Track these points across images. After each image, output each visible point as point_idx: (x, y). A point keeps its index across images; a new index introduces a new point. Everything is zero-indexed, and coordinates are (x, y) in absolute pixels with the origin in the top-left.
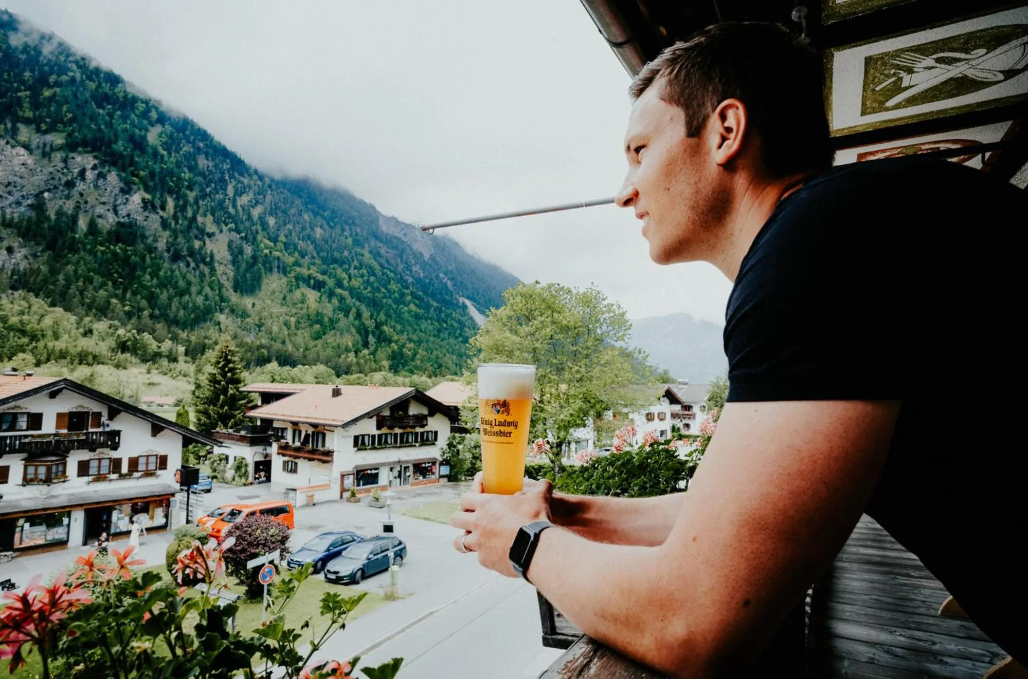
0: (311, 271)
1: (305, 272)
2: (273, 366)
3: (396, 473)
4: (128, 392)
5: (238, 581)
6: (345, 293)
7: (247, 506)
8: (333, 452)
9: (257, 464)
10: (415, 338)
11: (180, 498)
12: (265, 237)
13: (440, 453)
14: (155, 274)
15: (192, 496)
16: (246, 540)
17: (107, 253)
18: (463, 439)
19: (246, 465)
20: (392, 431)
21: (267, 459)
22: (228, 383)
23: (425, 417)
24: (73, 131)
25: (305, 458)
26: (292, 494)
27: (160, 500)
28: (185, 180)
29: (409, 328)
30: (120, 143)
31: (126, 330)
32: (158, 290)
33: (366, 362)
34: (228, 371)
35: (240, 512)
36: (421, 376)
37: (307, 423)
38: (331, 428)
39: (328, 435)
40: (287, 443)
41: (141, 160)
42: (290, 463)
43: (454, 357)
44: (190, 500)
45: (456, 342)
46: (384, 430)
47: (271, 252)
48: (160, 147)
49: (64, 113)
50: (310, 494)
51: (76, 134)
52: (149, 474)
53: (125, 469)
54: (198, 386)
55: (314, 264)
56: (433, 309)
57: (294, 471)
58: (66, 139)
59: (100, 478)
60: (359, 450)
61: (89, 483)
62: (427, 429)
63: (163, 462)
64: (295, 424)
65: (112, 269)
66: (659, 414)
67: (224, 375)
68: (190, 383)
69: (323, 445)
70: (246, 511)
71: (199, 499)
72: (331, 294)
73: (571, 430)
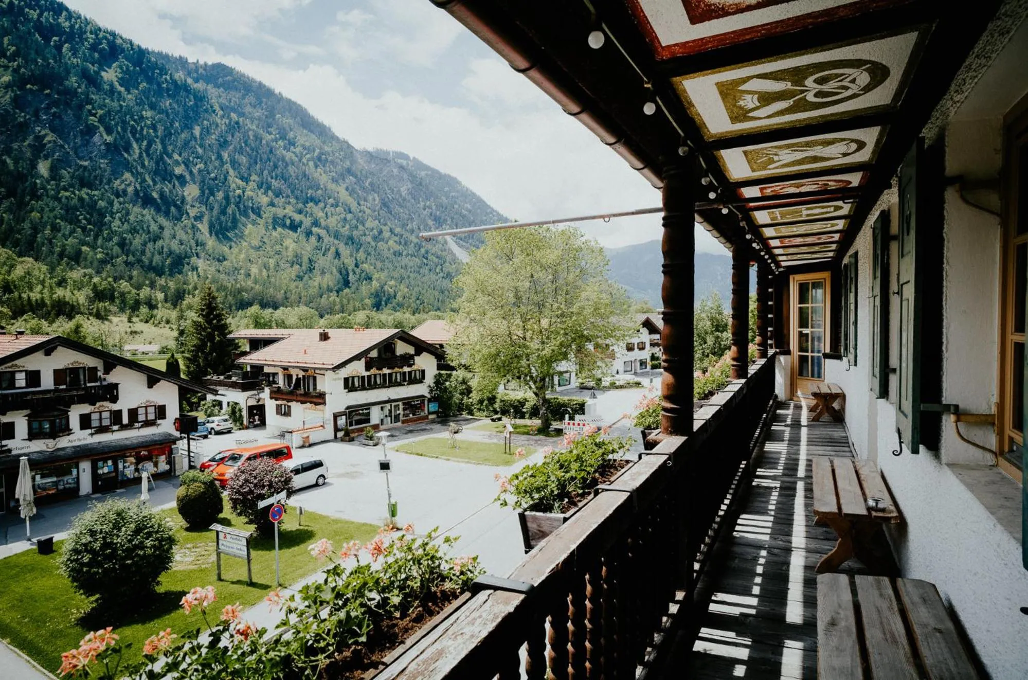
0: (286, 211)
1: (280, 212)
2: (255, 309)
3: (386, 412)
4: (110, 341)
5: (246, 520)
6: (323, 233)
7: (245, 450)
8: (325, 395)
9: (251, 409)
10: (396, 275)
11: (182, 445)
12: (237, 177)
13: (428, 390)
14: (124, 220)
15: (192, 442)
16: (252, 483)
17: (72, 198)
18: (450, 376)
19: (240, 410)
20: (380, 372)
21: (260, 403)
22: (214, 330)
23: (411, 357)
24: (19, 66)
25: (297, 401)
26: (287, 435)
27: (161, 448)
28: (147, 118)
29: (390, 266)
30: (74, 79)
31: (102, 279)
32: (129, 236)
33: (349, 301)
34: (213, 319)
35: (240, 456)
36: (404, 313)
37: (297, 367)
38: (322, 372)
39: (319, 378)
40: (279, 387)
41: (97, 97)
42: (283, 407)
43: (436, 293)
44: (191, 447)
45: (437, 278)
46: (374, 371)
47: (244, 192)
48: (117, 83)
49: (5, 46)
50: (305, 435)
51: (23, 70)
52: (148, 423)
53: (125, 420)
54: (182, 333)
55: (289, 203)
56: (412, 244)
57: (287, 414)
58: (13, 76)
59: (102, 430)
60: (349, 391)
61: (92, 434)
62: (414, 368)
63: (161, 412)
64: (285, 369)
65: (79, 215)
66: (638, 344)
67: (209, 322)
68: (173, 330)
69: (315, 389)
70: (246, 455)
71: (198, 445)
72: (309, 234)
73: (554, 365)
